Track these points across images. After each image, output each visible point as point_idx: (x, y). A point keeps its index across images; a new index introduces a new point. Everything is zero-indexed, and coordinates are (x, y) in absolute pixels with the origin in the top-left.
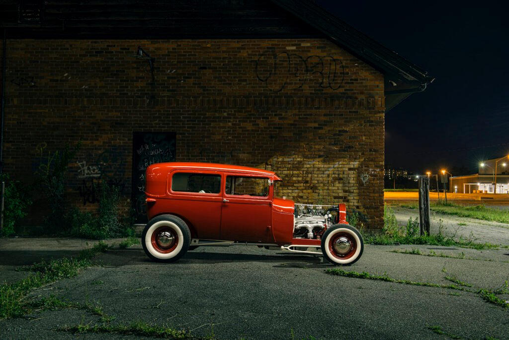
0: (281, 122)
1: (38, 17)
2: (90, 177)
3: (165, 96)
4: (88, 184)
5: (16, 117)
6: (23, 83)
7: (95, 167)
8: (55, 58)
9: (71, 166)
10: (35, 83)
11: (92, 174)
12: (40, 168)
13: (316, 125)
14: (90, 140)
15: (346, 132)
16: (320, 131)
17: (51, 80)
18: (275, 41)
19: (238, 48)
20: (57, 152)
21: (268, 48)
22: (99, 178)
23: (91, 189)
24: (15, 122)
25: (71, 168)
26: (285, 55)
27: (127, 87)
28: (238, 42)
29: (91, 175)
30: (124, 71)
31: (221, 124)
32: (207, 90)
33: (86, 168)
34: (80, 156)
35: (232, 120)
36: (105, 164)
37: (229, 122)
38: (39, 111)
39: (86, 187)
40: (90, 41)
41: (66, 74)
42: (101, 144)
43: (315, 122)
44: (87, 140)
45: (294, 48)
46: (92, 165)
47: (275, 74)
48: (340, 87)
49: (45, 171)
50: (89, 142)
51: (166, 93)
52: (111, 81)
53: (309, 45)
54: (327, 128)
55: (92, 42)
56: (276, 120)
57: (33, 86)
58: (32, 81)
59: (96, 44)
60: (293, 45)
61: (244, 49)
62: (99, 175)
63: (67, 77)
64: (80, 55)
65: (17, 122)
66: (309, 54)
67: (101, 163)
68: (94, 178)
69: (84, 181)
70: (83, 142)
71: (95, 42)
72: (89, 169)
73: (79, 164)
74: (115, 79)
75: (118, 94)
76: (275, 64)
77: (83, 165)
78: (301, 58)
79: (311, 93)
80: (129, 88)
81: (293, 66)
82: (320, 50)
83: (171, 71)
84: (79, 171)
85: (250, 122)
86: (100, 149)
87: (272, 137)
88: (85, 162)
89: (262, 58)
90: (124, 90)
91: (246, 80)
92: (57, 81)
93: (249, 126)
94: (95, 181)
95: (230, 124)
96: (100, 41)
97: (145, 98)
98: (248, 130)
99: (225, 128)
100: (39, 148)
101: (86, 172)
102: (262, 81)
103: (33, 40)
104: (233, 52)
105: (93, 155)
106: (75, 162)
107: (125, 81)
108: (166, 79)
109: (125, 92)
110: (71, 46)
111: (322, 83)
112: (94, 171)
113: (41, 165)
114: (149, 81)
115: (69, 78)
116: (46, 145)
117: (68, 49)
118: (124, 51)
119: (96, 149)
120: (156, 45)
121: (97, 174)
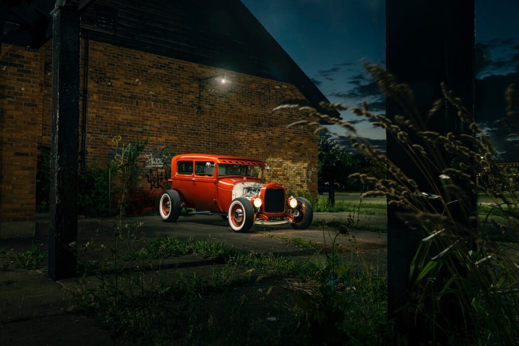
0: (272, 135)
1: (111, 25)
2: (155, 168)
3: (207, 108)
4: (154, 173)
5: (95, 111)
6: (101, 82)
7: (159, 159)
8: (129, 65)
9: (141, 157)
10: (111, 83)
11: (157, 164)
12: (115, 157)
13: (289, 139)
14: (156, 136)
15: (302, 144)
16: (291, 143)
17: (125, 83)
18: (270, 81)
19: (251, 82)
20: (130, 145)
21: (266, 85)
22: (162, 168)
23: (156, 177)
24: (94, 115)
25: (141, 159)
26: (274, 91)
27: (182, 98)
28: (251, 77)
29: (156, 166)
30: (180, 85)
31: (241, 133)
32: (233, 108)
33: (152, 159)
34: (148, 149)
35: (246, 131)
36: (166, 157)
37: (245, 132)
38: (115, 108)
39: (152, 175)
40: (156, 56)
41: (137, 80)
42: (164, 141)
43: (288, 137)
44: (153, 136)
45: (278, 87)
46: (157, 157)
47: (270, 103)
48: (300, 116)
49: (120, 161)
50: (154, 138)
51: (207, 106)
52: (171, 91)
53: (285, 87)
54: (294, 141)
55: (158, 57)
56: (270, 133)
57: (109, 86)
58: (109, 81)
59: (161, 60)
60: (278, 85)
61: (253, 82)
62: (162, 166)
63: (138, 82)
64: (149, 66)
65: (96, 116)
66: (286, 93)
67: (164, 156)
68: (159, 168)
69: (151, 170)
70: (151, 138)
71: (160, 58)
72: (155, 160)
73: (147, 156)
74: (174, 90)
75: (176, 103)
76: (270, 96)
77: (150, 157)
78: (282, 94)
79: (287, 118)
80: (184, 99)
81: (278, 99)
82: (291, 92)
83: (211, 91)
84: (147, 161)
85: (257, 133)
86: (163, 145)
87: (267, 145)
88: (151, 155)
89: (263, 91)
90: (180, 100)
91: (254, 104)
92: (130, 84)
93: (256, 136)
94: (159, 170)
95: (246, 133)
96: (163, 57)
97: (195, 108)
98: (255, 139)
99: (242, 136)
100: (115, 141)
101: (153, 162)
102: (262, 106)
103: (110, 45)
104: (248, 83)
105: (158, 149)
106: (144, 154)
107: (181, 93)
108: (208, 95)
109: (181, 101)
110: (142, 57)
111: (292, 112)
112: (158, 162)
113: (117, 155)
114: (197, 96)
115: (140, 83)
116: (121, 138)
117: (138, 59)
118: (181, 69)
119: (160, 144)
120: (202, 69)
121: (160, 164)
